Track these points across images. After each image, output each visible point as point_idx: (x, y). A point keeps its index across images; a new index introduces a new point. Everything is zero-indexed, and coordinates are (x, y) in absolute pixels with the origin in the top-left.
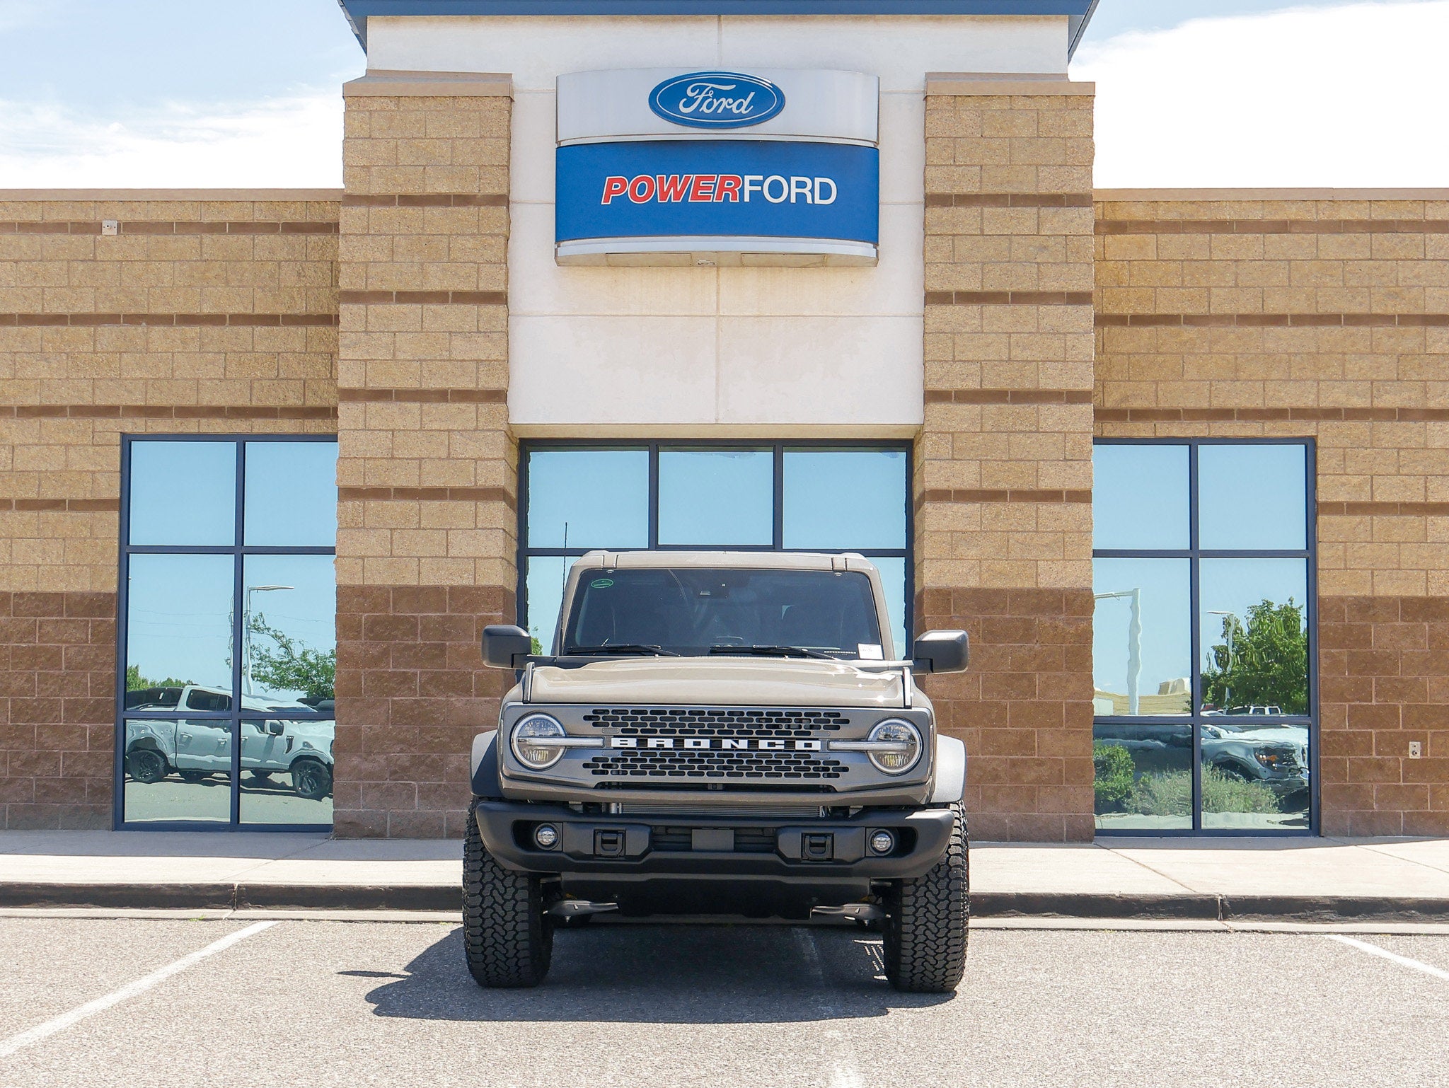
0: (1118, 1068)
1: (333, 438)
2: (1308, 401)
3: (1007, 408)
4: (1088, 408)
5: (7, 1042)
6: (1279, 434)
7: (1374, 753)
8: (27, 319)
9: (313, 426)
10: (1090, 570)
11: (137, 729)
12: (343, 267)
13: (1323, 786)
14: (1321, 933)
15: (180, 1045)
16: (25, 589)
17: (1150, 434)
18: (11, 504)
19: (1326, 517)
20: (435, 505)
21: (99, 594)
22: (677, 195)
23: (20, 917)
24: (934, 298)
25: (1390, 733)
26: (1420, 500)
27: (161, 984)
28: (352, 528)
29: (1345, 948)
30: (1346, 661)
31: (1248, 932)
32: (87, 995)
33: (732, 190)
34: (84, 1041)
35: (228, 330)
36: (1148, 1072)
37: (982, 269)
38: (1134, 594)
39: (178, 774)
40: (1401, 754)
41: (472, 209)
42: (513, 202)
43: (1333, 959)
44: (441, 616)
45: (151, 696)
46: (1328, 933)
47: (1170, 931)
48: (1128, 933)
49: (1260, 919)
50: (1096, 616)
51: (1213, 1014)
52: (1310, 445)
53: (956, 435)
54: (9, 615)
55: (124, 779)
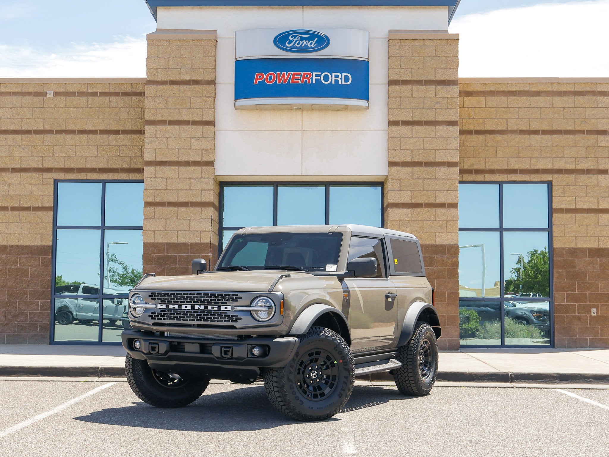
0: (461, 444)
1: (142, 181)
2: (549, 166)
3: (423, 169)
4: (457, 169)
5: (3, 431)
6: (536, 180)
7: (577, 313)
8: (15, 132)
9: (133, 176)
10: (458, 236)
11: (60, 302)
12: (146, 110)
13: (555, 327)
14: (552, 388)
15: (74, 433)
16: (14, 244)
17: (483, 180)
18: (8, 208)
19: (556, 214)
20: (185, 209)
21: (44, 246)
22: (285, 80)
23: (10, 380)
24: (392, 123)
25: (584, 305)
26: (596, 207)
27: (67, 408)
28: (149, 219)
29: (561, 394)
30: (565, 274)
31: (522, 388)
32: (37, 412)
33: (308, 78)
34: (35, 431)
35: (98, 136)
36: (474, 445)
37: (412, 111)
38: (482, 245)
39: (77, 321)
40: (588, 313)
41: (200, 86)
42: (217, 83)
43: (556, 399)
44: (187, 256)
45: (67, 288)
46: (555, 388)
47: (489, 387)
48: (471, 388)
49: (527, 382)
50: (460, 256)
51: (503, 421)
52: (550, 185)
53: (401, 180)
54: (7, 255)
55: (54, 323)
